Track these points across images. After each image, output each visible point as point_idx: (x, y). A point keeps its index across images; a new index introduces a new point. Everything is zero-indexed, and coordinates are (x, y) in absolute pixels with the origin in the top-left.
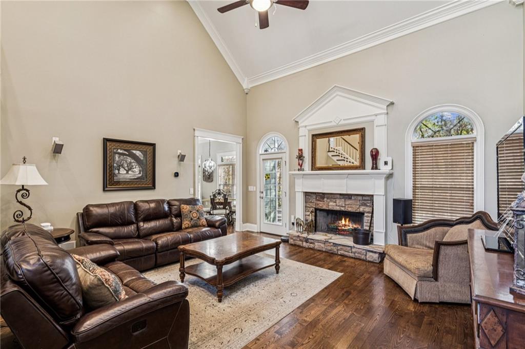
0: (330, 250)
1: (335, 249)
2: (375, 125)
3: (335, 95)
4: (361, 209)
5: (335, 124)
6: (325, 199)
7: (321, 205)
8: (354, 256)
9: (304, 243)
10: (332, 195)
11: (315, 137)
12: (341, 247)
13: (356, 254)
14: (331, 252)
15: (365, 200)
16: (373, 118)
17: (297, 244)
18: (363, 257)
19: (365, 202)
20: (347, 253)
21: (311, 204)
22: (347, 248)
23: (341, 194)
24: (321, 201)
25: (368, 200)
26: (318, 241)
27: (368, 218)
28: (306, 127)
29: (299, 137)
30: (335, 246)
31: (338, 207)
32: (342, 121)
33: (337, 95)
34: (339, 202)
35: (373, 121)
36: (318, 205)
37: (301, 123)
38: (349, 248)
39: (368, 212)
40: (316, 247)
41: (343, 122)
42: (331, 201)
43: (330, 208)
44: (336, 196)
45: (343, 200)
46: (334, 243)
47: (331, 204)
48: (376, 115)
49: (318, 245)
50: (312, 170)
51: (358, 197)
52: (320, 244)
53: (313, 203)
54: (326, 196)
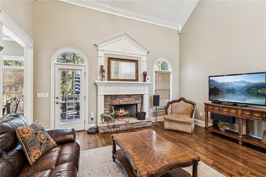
0: (130, 128)
1: (132, 126)
2: (142, 60)
3: (123, 37)
4: (137, 102)
5: (123, 54)
6: (117, 99)
7: (114, 103)
8: (142, 127)
9: (112, 129)
10: (122, 96)
11: (110, 59)
12: (135, 124)
13: (143, 125)
14: (130, 129)
15: (138, 97)
16: (141, 56)
17: (107, 131)
18: (145, 126)
19: (139, 98)
20: (138, 126)
21: (107, 103)
22: (138, 123)
23: (126, 95)
24: (115, 100)
25: (139, 97)
26: (122, 125)
27: (139, 106)
28: (103, 51)
29: (98, 56)
30: (132, 125)
31: (125, 102)
32: (127, 53)
33: (125, 38)
34: (125, 100)
35: (141, 58)
36: (112, 103)
37: (100, 47)
38: (139, 123)
39: (140, 103)
40: (120, 129)
41: (127, 55)
42: (121, 99)
43: (121, 103)
44: (123, 96)
45: (128, 98)
46: (131, 123)
47: (121, 101)
48: (142, 55)
49: (122, 127)
50: (108, 81)
51: (135, 96)
52: (123, 126)
53: (109, 102)
54: (117, 97)
